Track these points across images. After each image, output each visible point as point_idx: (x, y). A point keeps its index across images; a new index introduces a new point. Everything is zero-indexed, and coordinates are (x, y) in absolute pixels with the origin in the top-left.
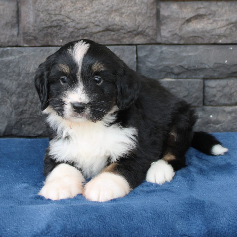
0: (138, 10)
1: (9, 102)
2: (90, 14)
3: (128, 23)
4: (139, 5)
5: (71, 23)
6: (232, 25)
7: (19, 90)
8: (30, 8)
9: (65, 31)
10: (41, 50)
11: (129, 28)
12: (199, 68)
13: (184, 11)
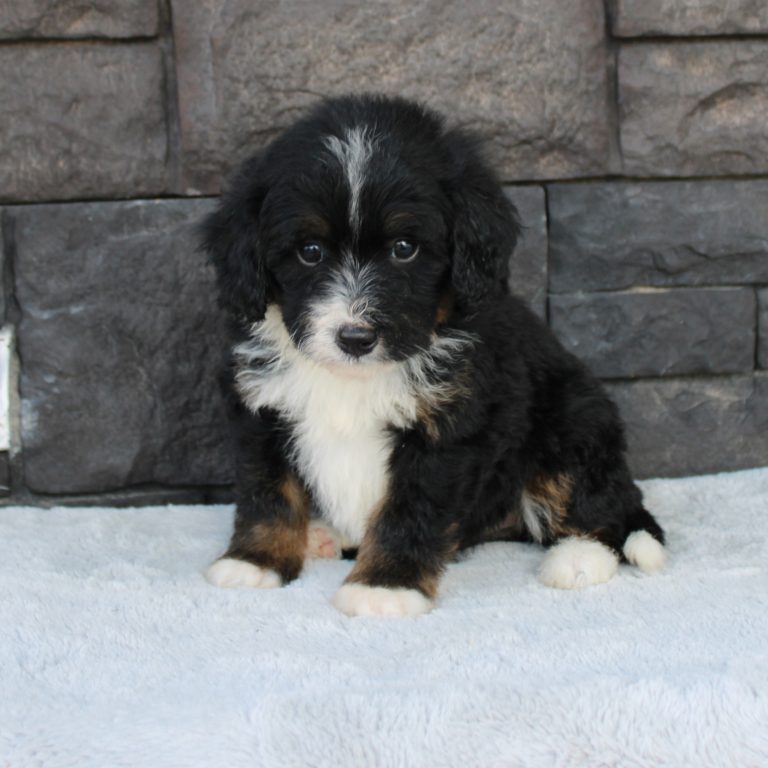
0: (549, 71)
1: (145, 377)
2: (400, 86)
3: (520, 113)
4: (553, 56)
7: (175, 336)
8: (206, 71)
11: (523, 130)
12: (742, 251)
13: (694, 71)
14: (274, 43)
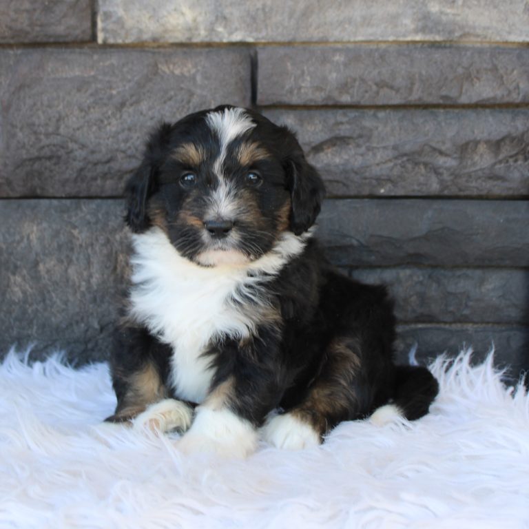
2: (118, 133)
5: (80, 151)
6: (405, 159)
9: (67, 168)
10: (19, 207)
12: (338, 245)
13: (309, 128)
14: (39, 104)
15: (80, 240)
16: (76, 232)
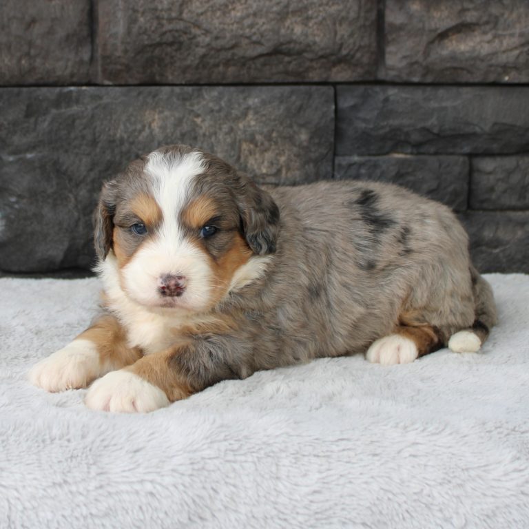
0: (340, 11)
1: (73, 200)
2: (242, 18)
3: (320, 38)
4: (343, 1)
5: (203, 37)
7: (92, 175)
8: (117, 5)
9: (189, 54)
10: (139, 94)
11: (322, 49)
12: (461, 133)
13: (435, 14)
15: (204, 128)
16: (198, 121)
